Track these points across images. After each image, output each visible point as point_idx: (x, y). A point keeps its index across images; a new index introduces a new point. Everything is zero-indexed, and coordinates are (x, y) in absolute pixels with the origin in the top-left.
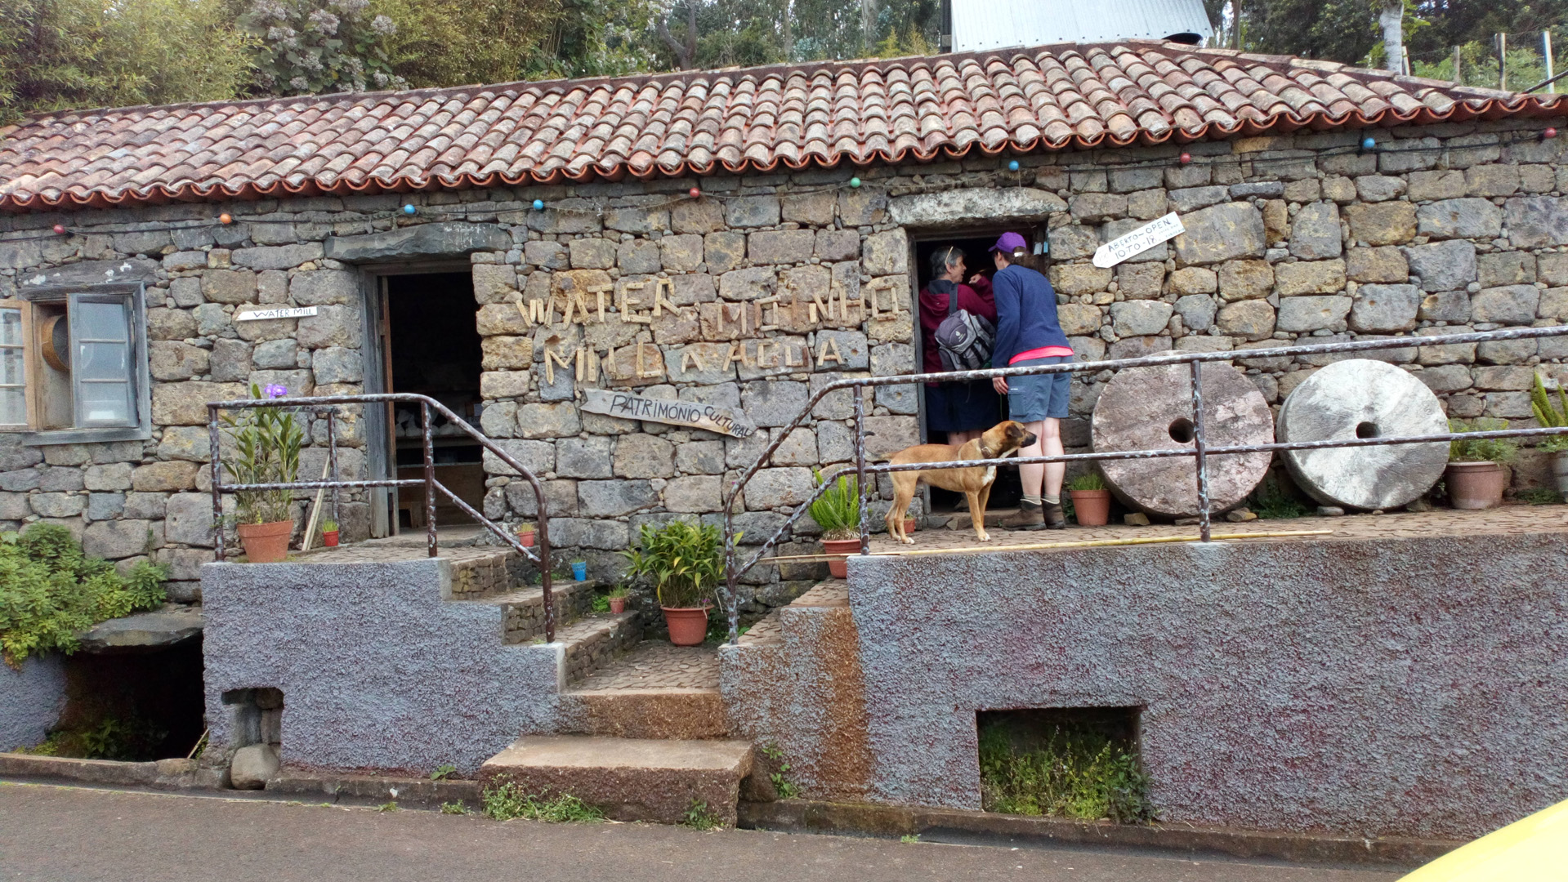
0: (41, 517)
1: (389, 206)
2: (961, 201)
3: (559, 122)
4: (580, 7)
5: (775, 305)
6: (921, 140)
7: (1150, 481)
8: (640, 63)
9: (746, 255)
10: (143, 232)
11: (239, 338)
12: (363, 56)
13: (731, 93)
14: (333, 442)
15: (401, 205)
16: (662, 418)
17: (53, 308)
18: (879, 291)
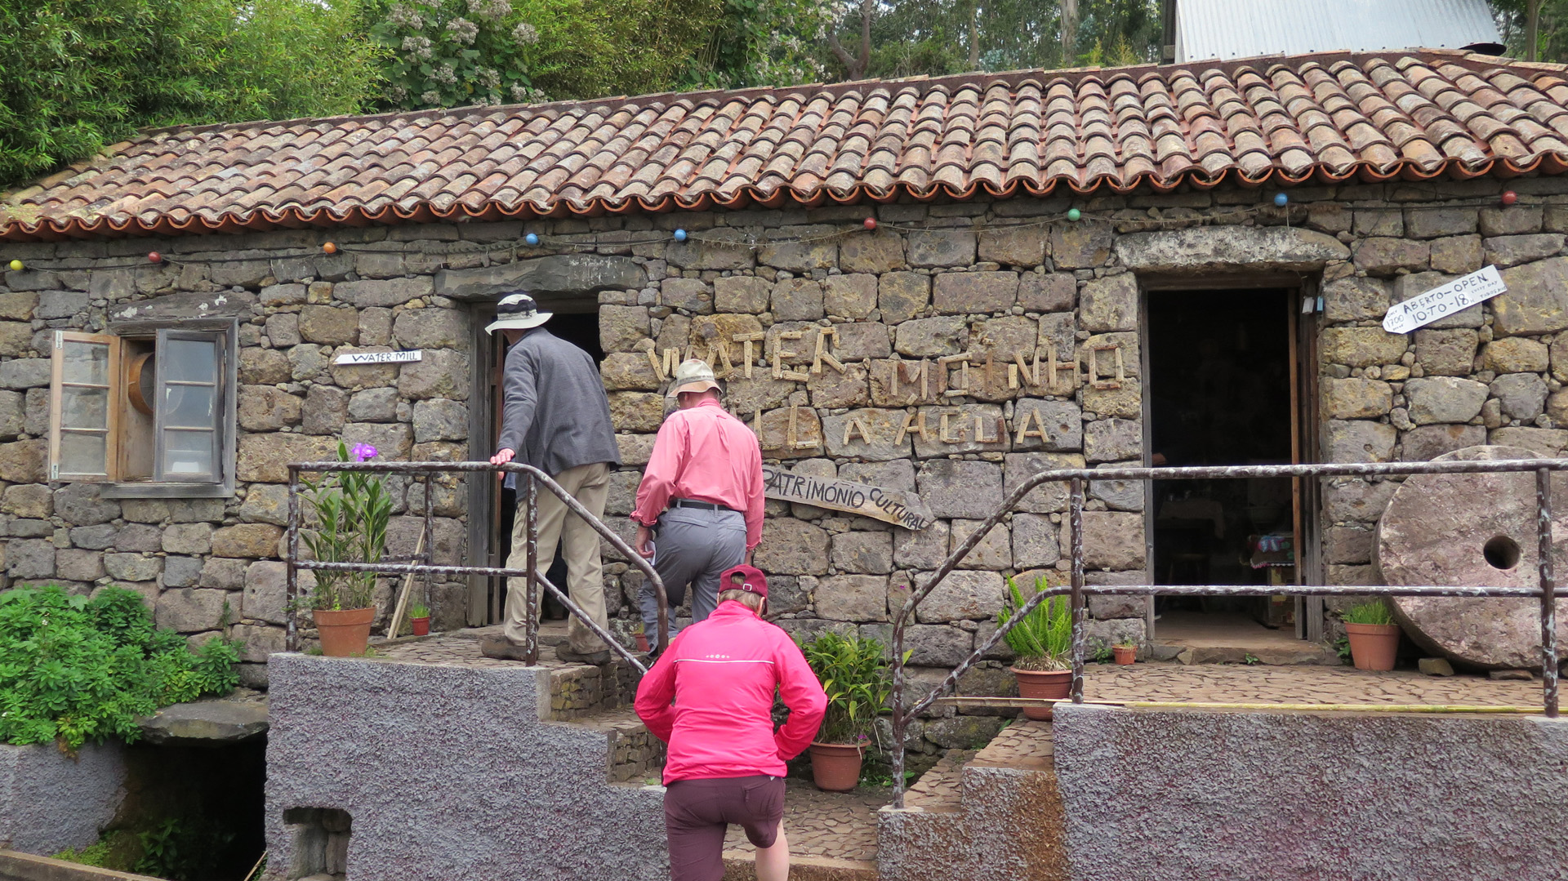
0: (115, 579)
1: (509, 236)
2: (1210, 242)
3: (712, 138)
4: (742, 14)
5: (965, 364)
6: (1157, 164)
7: (1458, 618)
8: (806, 75)
9: (931, 301)
10: (241, 261)
11: (335, 384)
12: (501, 68)
13: (917, 106)
14: (430, 511)
15: (523, 234)
16: (816, 501)
17: (142, 345)
18: (1100, 351)
